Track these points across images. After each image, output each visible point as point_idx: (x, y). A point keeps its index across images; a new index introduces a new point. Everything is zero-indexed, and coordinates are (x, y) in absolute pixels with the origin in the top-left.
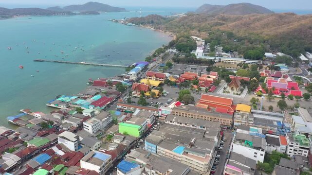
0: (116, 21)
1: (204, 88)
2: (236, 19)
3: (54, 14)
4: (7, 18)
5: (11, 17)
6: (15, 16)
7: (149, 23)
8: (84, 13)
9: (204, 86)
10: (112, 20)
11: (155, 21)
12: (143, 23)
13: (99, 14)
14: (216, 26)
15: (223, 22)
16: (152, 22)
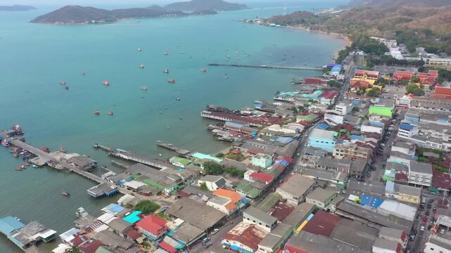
0: (251, 22)
1: (428, 86)
7: (298, 23)
9: (427, 83)
10: (244, 21)
11: (306, 20)
12: (289, 23)
13: (216, 13)
14: (400, 22)
15: (410, 18)
16: (303, 21)
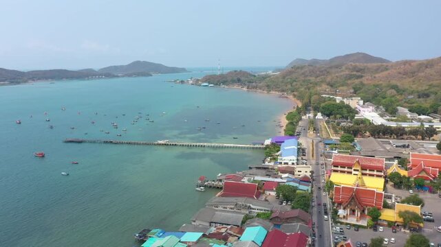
0: (182, 82)
2: (378, 69)
3: (88, 76)
4: (18, 83)
5: (25, 82)
6: (30, 81)
7: (233, 82)
8: (130, 76)
10: (175, 81)
11: (243, 79)
12: (224, 83)
13: (151, 75)
14: (350, 79)
15: (360, 74)
16: (239, 80)
